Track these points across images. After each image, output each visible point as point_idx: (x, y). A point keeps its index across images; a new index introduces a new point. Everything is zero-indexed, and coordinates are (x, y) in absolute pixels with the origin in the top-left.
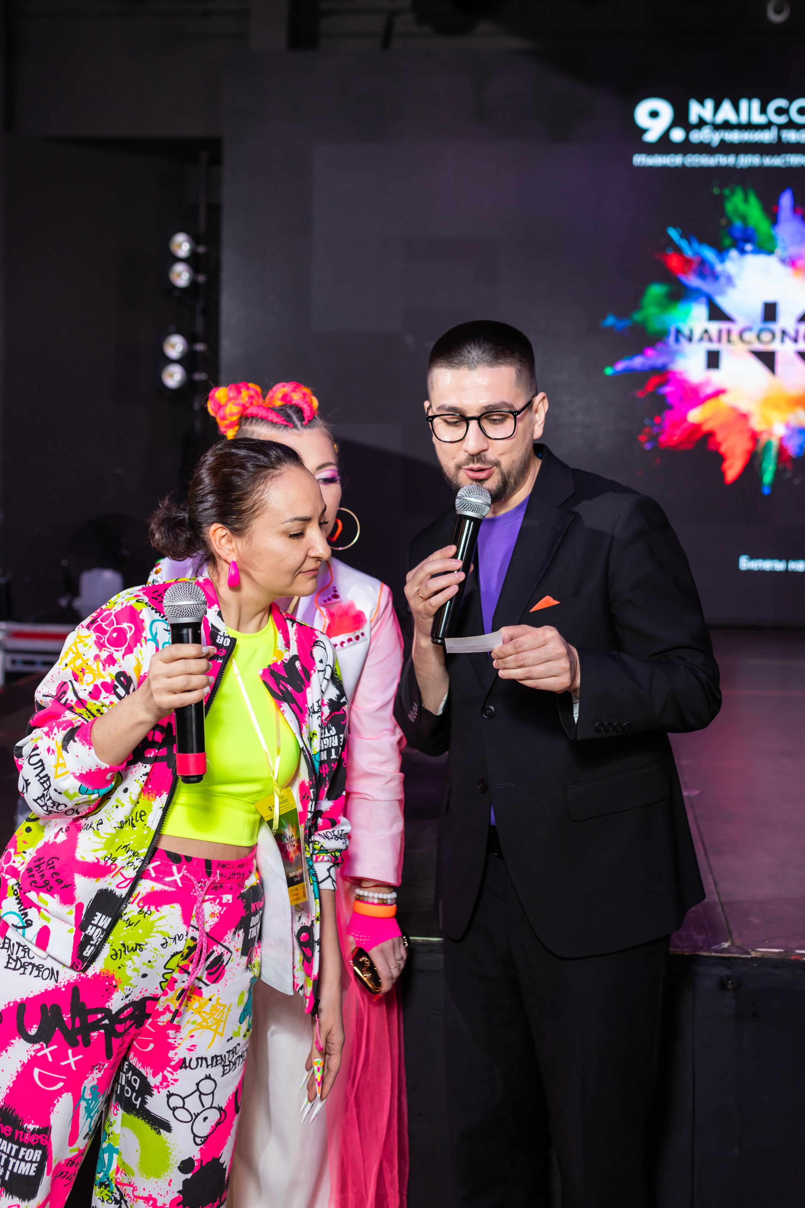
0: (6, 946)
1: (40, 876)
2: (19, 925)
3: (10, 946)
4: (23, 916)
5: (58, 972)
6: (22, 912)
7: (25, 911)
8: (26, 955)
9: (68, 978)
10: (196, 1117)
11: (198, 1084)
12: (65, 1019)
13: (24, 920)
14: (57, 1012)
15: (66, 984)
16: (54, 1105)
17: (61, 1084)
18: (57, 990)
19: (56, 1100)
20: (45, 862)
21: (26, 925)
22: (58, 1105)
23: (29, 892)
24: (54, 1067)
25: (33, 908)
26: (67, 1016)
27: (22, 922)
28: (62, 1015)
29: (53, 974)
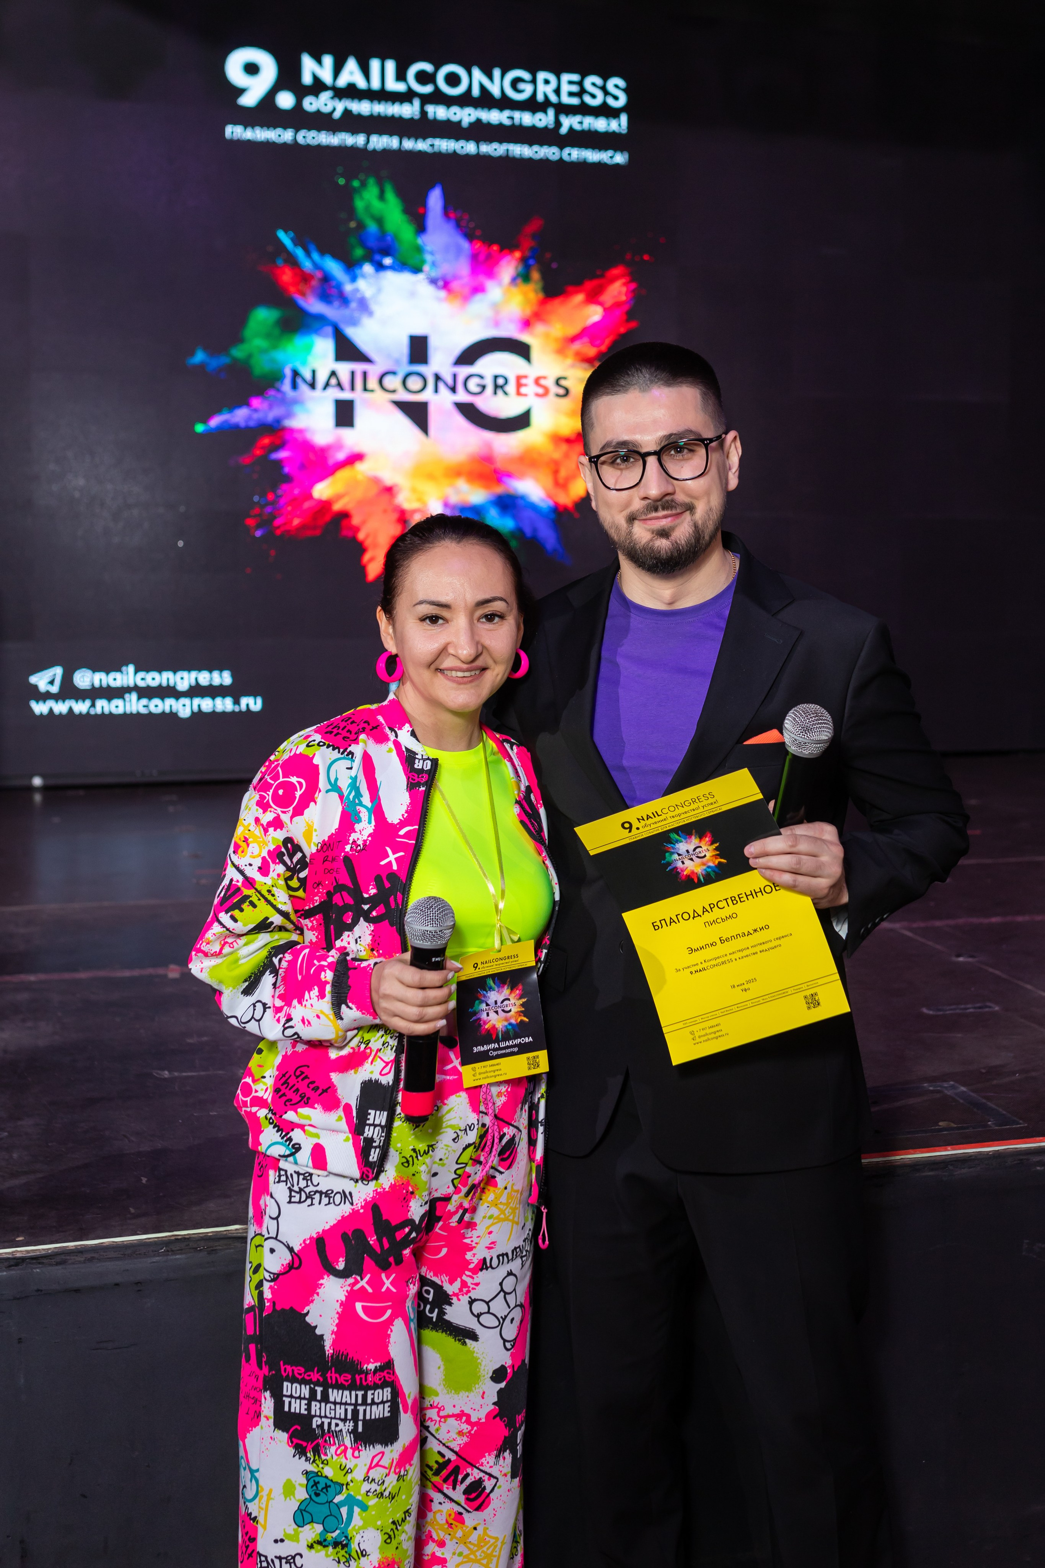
0: (283, 1178)
1: (294, 1092)
2: (286, 1154)
3: (287, 1177)
4: (288, 1142)
5: (350, 1194)
6: (285, 1138)
7: (288, 1136)
8: (309, 1182)
9: (364, 1197)
10: (504, 1320)
11: (501, 1284)
12: (371, 1242)
13: (290, 1146)
14: (360, 1236)
15: (363, 1204)
16: (389, 1336)
17: (389, 1312)
18: (355, 1213)
19: (389, 1330)
20: (291, 1076)
21: (294, 1151)
22: (392, 1335)
23: (286, 1113)
24: (378, 1295)
25: (296, 1130)
26: (373, 1239)
27: (289, 1149)
28: (367, 1239)
29: (346, 1196)
